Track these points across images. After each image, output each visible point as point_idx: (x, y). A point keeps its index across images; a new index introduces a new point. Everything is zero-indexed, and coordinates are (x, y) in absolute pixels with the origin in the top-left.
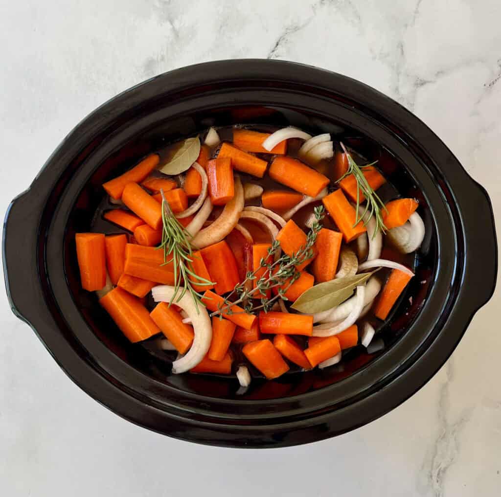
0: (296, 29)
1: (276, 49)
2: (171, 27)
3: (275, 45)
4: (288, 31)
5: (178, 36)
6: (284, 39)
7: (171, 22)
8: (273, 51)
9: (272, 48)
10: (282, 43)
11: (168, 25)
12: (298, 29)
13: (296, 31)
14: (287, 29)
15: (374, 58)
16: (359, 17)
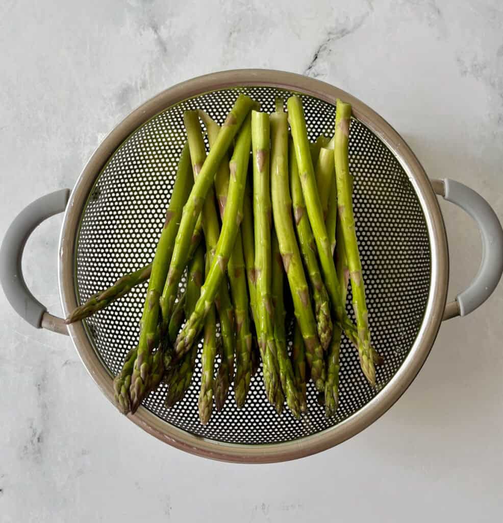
0: (344, 32)
1: (314, 64)
2: (156, 36)
3: (313, 58)
4: (332, 36)
5: (165, 50)
6: (325, 48)
7: (156, 29)
8: (309, 68)
9: (309, 64)
10: (323, 54)
11: (150, 34)
12: (348, 33)
13: (343, 36)
14: (330, 33)
15: (465, 73)
16: (439, 12)
